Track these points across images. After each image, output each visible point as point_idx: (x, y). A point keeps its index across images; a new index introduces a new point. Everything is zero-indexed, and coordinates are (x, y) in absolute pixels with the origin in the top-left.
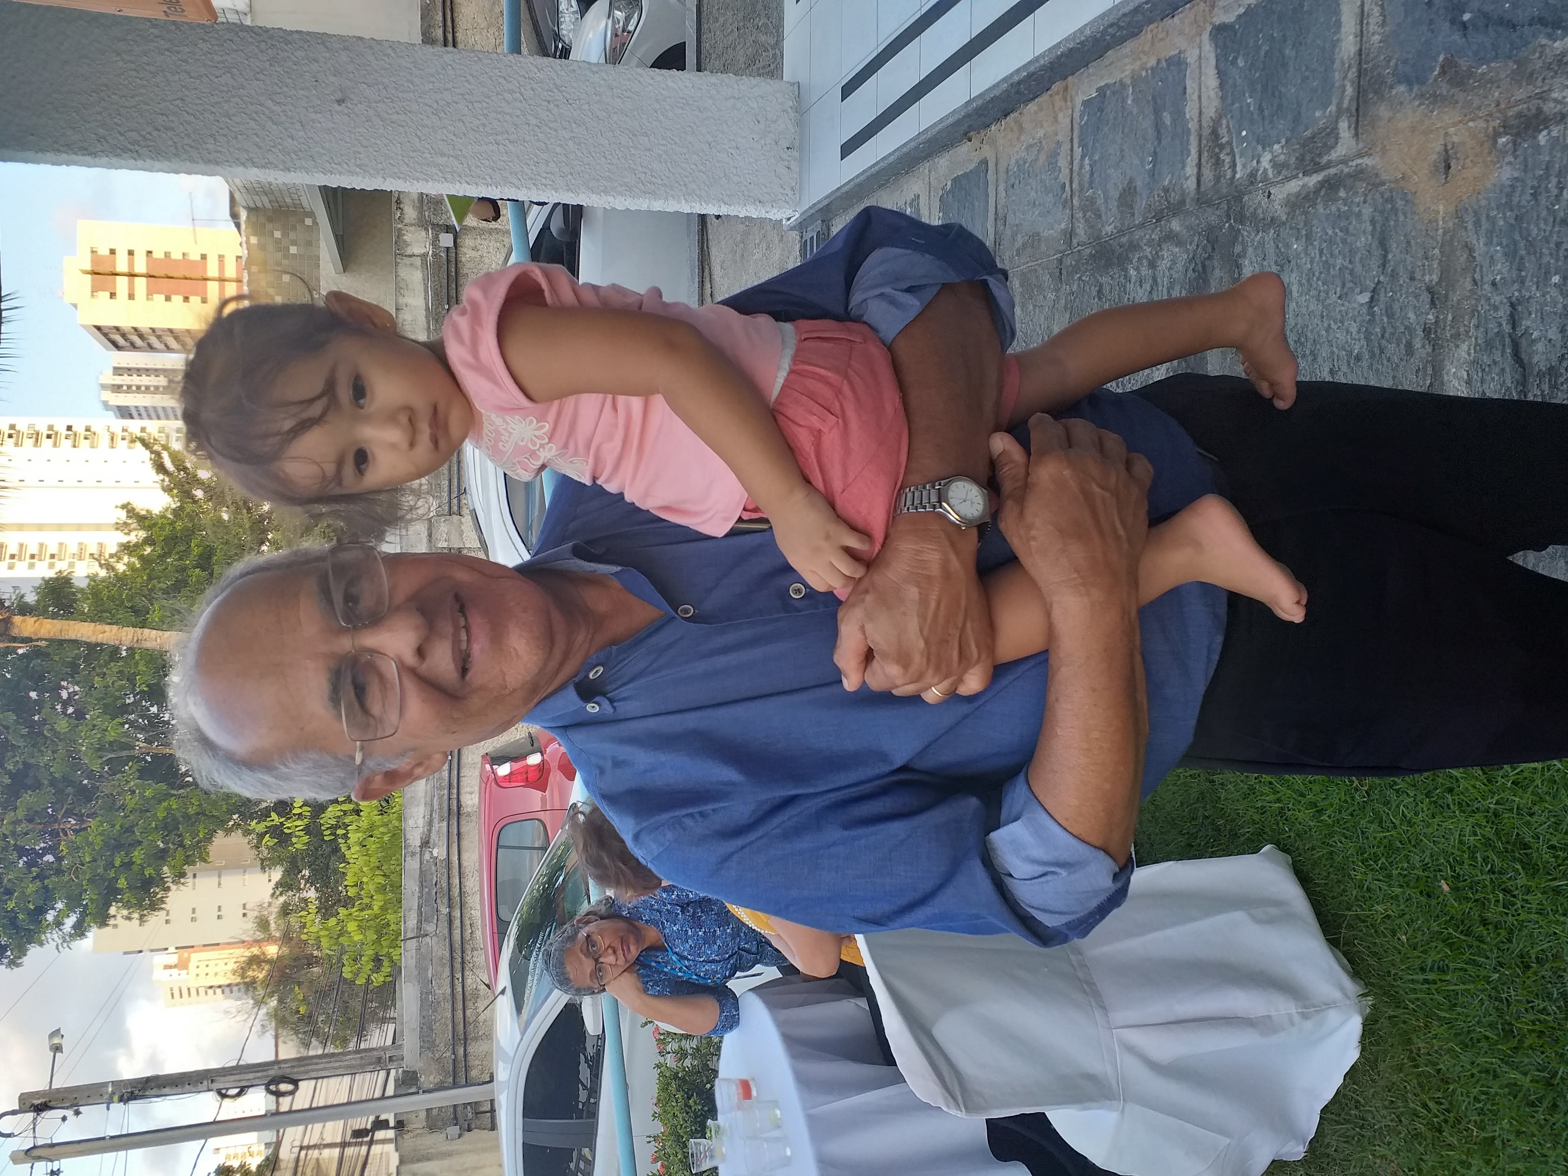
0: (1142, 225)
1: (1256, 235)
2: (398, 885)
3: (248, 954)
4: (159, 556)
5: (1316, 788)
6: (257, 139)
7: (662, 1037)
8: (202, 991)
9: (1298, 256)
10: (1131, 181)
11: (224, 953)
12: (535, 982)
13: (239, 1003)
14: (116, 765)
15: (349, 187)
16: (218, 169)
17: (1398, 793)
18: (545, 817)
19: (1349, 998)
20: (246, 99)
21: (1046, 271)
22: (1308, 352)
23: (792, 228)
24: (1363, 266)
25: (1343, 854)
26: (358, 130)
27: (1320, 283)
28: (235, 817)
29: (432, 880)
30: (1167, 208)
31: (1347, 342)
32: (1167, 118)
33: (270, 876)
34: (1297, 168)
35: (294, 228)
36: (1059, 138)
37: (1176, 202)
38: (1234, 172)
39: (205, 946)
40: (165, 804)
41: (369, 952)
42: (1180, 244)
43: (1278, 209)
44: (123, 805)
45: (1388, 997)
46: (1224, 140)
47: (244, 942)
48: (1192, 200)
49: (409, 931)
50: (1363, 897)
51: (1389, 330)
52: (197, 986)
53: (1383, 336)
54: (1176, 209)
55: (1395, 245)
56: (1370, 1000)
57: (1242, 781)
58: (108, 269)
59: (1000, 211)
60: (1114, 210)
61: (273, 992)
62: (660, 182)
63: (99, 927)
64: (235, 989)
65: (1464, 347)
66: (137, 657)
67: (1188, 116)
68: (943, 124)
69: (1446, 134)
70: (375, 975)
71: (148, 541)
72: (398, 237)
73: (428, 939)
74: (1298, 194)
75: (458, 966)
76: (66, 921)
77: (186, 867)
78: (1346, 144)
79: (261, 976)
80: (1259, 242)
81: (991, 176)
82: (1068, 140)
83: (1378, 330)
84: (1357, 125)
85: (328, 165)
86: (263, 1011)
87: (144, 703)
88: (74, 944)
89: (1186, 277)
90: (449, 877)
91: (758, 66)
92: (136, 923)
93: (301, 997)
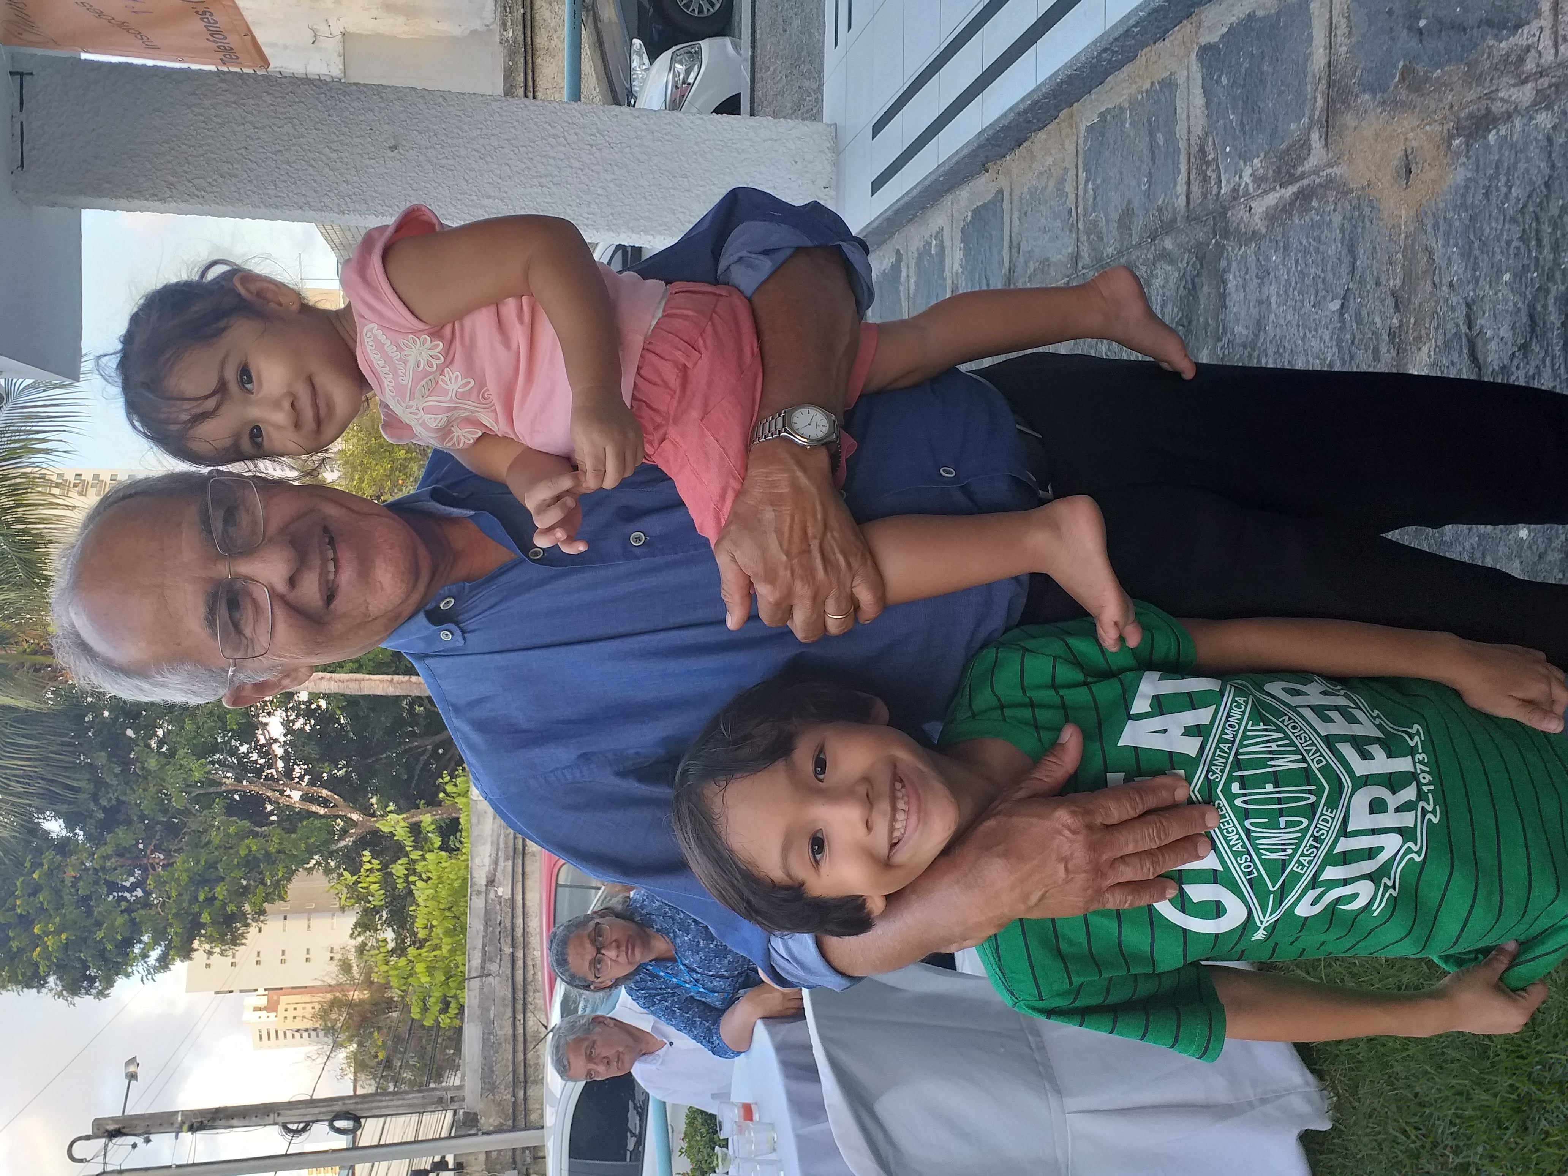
0: (1139, 245)
1: (1239, 249)
2: (465, 925)
6: (315, 185)
8: (289, 1034)
9: (1276, 268)
10: (1129, 203)
13: (318, 1046)
14: (205, 800)
20: (306, 147)
24: (1334, 274)
26: (409, 174)
27: (1296, 292)
28: (316, 857)
29: (496, 920)
30: (1162, 227)
31: (1320, 350)
32: (1160, 139)
33: (350, 917)
34: (1275, 181)
36: (1066, 164)
37: (1168, 221)
38: (1220, 188)
39: (293, 988)
41: (437, 994)
42: (1172, 262)
43: (1258, 223)
44: (208, 841)
46: (1210, 158)
47: (328, 986)
48: (1183, 217)
49: (473, 970)
51: (1358, 336)
52: (285, 1028)
53: (1353, 343)
54: (1168, 227)
55: (1362, 252)
59: (1014, 239)
60: (1115, 232)
61: (353, 1036)
63: (182, 961)
64: (319, 1033)
65: (1425, 349)
67: (1178, 136)
68: (959, 156)
69: (1406, 139)
70: (442, 1016)
73: (490, 979)
74: (1276, 207)
75: (519, 1007)
76: (151, 953)
77: (265, 905)
78: (1317, 155)
79: (342, 1019)
80: (1242, 257)
81: (1006, 205)
82: (1073, 165)
83: (1348, 336)
84: (1327, 135)
85: (379, 207)
86: (342, 1055)
87: (233, 743)
88: (158, 977)
89: (1177, 293)
90: (513, 917)
91: (803, 110)
92: (216, 958)
93: (379, 1042)
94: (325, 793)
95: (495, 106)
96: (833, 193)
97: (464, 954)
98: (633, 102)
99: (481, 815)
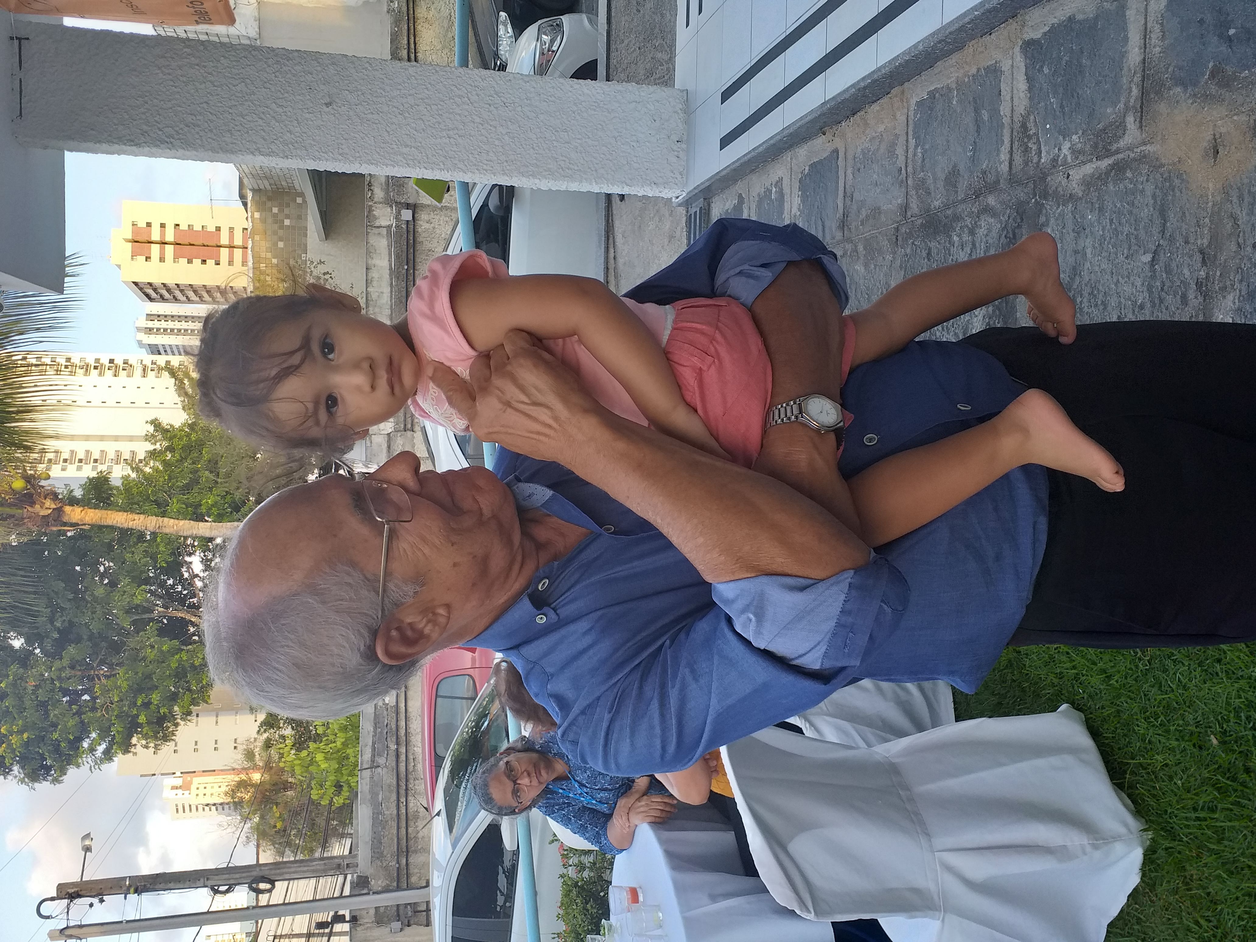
0: (964, 201)
1: (1057, 208)
2: (357, 725)
3: (237, 779)
4: (177, 461)
5: (1106, 657)
6: (264, 134)
7: (566, 853)
8: (200, 807)
9: (1092, 225)
10: (955, 166)
11: (219, 778)
12: (464, 807)
13: (230, 818)
14: (139, 625)
15: (333, 171)
16: (233, 157)
17: (1174, 662)
18: (475, 673)
19: (1132, 833)
20: (256, 102)
21: (885, 238)
22: (1099, 303)
23: (680, 205)
24: (1146, 233)
25: (1128, 712)
26: (341, 126)
27: (1110, 246)
29: (383, 723)
30: (984, 187)
31: (1132, 294)
32: (985, 116)
33: (256, 717)
34: (1092, 154)
35: (288, 205)
36: (897, 131)
37: (992, 182)
38: (1040, 157)
39: (204, 771)
40: (177, 657)
41: (332, 778)
42: (994, 215)
43: (1075, 187)
44: (144, 657)
45: (1165, 832)
46: (1031, 132)
47: (234, 770)
48: (1005, 180)
49: (365, 763)
50: (1146, 748)
51: (1168, 284)
52: (196, 803)
53: (1162, 289)
54: (992, 187)
55: (1172, 215)
56: (1150, 835)
57: (1044, 652)
58: (145, 239)
59: (848, 190)
60: (941, 188)
61: (256, 810)
62: (576, 168)
63: (123, 754)
64: (226, 807)
65: (1230, 298)
66: (159, 540)
67: (1002, 113)
68: (803, 121)
69: (1215, 126)
70: (336, 797)
71: (170, 449)
72: (369, 212)
73: (379, 770)
74: (1093, 175)
75: (402, 792)
76: (98, 748)
77: (192, 707)
78: (1132, 135)
79: (247, 797)
80: (1059, 214)
81: (841, 162)
82: (904, 133)
83: (1158, 284)
84: (1141, 119)
85: (317, 153)
86: (247, 826)
87: (162, 577)
88: (103, 767)
89: (999, 241)
90: (397, 720)
91: (655, 77)
92: (152, 751)
93: (278, 815)
96: (685, 146)
97: (356, 747)
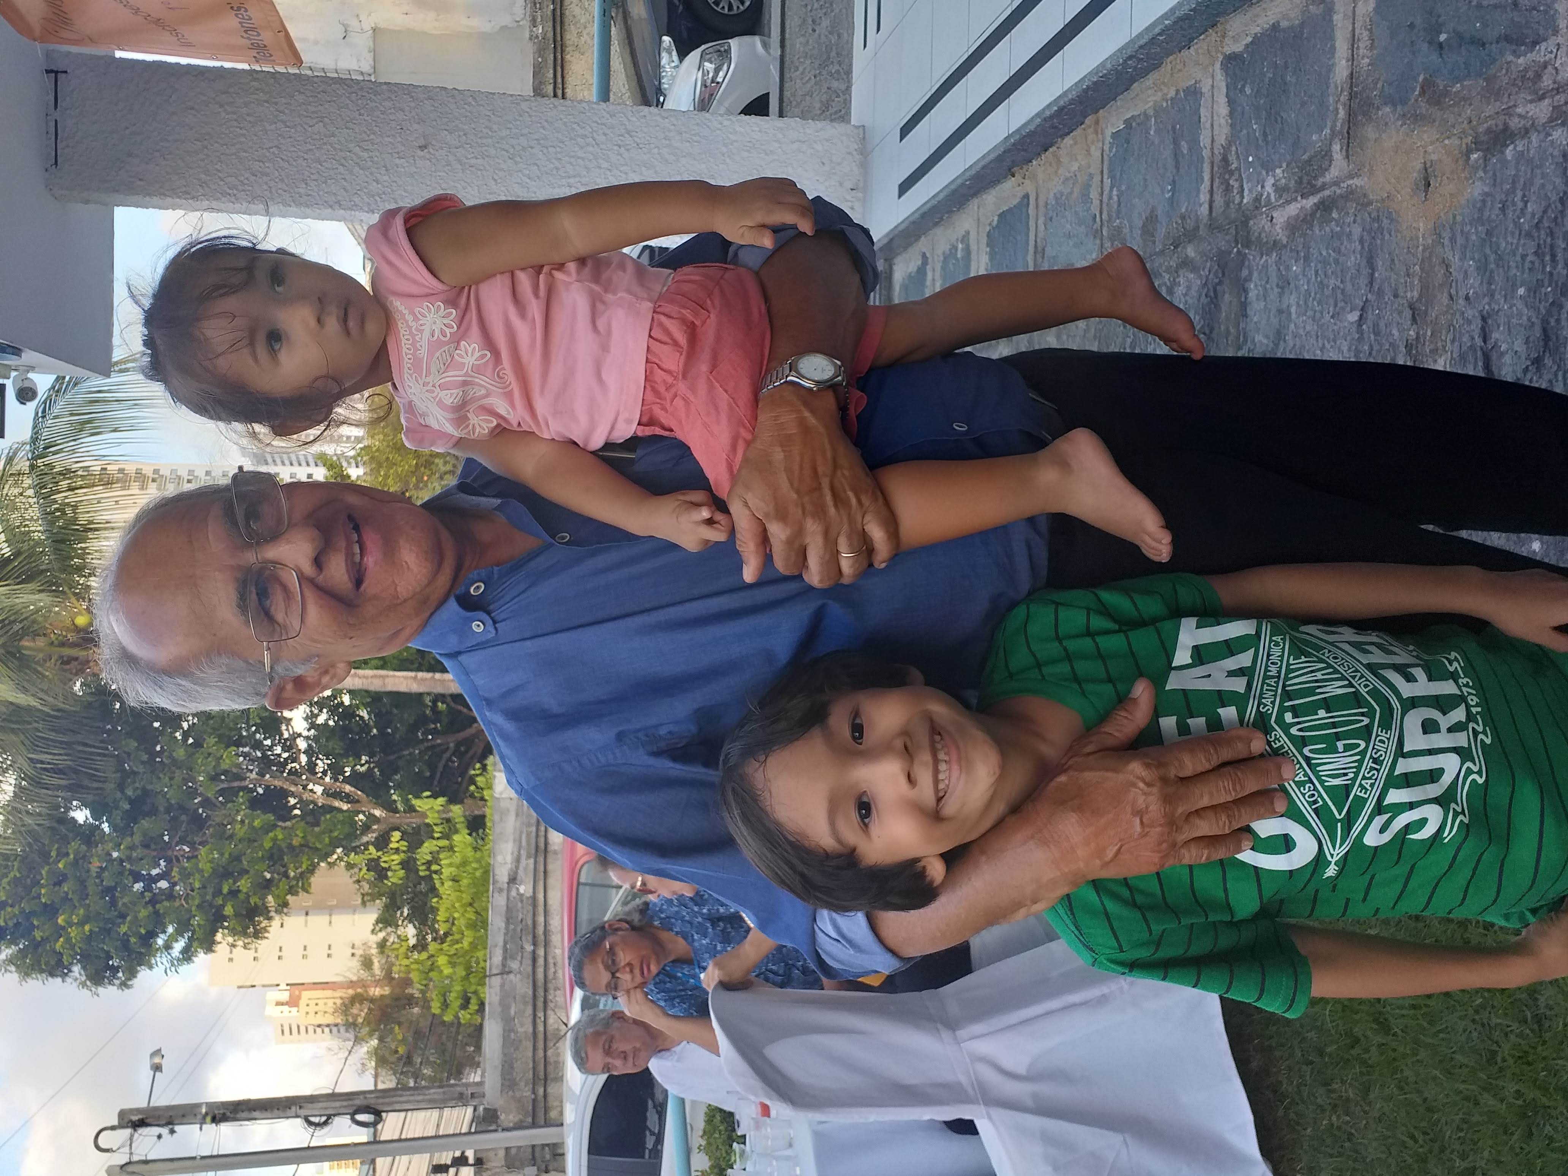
0: (1162, 252)
1: (1261, 259)
2: (485, 921)
6: (345, 183)
8: (311, 1029)
9: (1296, 278)
10: (1153, 211)
14: (230, 794)
20: (336, 146)
24: (1353, 285)
26: (439, 174)
27: (1315, 303)
28: (339, 850)
29: (517, 918)
30: (1184, 235)
32: (1184, 147)
33: (370, 912)
34: (1296, 191)
36: (1092, 170)
37: (1191, 229)
38: (1242, 197)
39: (315, 984)
40: (271, 835)
41: (458, 988)
42: (1194, 269)
43: (1279, 232)
44: (232, 835)
46: (1233, 166)
48: (1205, 225)
49: (494, 968)
51: (1376, 347)
52: (307, 1023)
53: (1370, 354)
54: (1191, 235)
55: (1381, 263)
59: (1039, 244)
60: (1138, 239)
61: (374, 1031)
63: (205, 953)
64: (341, 1028)
65: (1441, 361)
67: (1202, 144)
68: (985, 160)
69: (1425, 152)
70: (463, 1012)
73: (512, 976)
74: (1297, 217)
75: (540, 1004)
76: (175, 945)
77: (289, 897)
78: (1338, 166)
79: (363, 1014)
80: (1263, 266)
81: (1032, 211)
82: (1099, 172)
83: (1366, 348)
84: (1348, 146)
86: (363, 1050)
87: (258, 736)
88: (181, 969)
89: (1199, 300)
90: (534, 915)
91: (832, 110)
92: (239, 951)
93: (400, 1037)
94: (348, 788)
95: (524, 106)
96: (860, 195)
97: (485, 948)
98: (662, 99)
99: (504, 813)
